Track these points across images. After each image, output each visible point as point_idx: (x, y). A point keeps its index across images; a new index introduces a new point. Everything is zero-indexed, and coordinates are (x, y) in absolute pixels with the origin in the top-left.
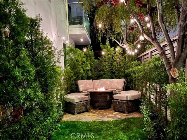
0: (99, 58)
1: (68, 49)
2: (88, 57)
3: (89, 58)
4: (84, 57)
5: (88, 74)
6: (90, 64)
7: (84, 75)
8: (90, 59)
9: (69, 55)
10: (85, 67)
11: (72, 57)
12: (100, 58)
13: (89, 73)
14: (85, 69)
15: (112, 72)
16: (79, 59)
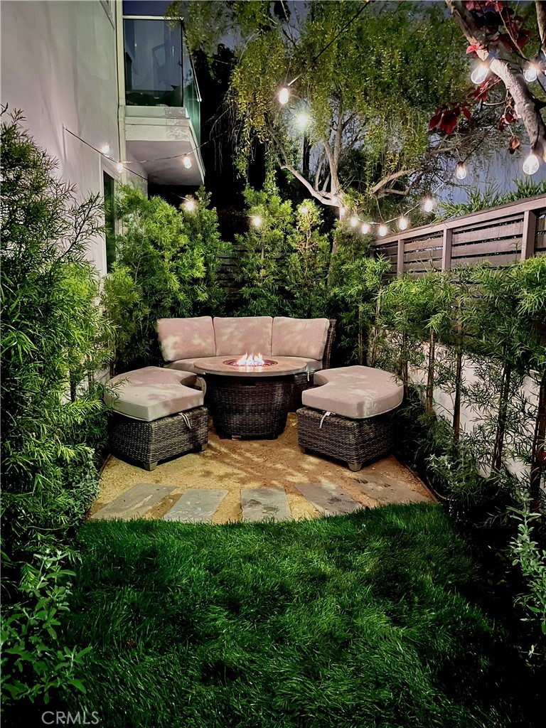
0: (236, 235)
1: (120, 196)
2: (195, 231)
3: (199, 235)
4: (181, 232)
5: (196, 295)
6: (202, 258)
7: (181, 297)
8: (204, 240)
9: (127, 221)
10: (184, 266)
11: (136, 230)
12: (242, 238)
13: (199, 292)
14: (186, 275)
15: (282, 290)
16: (165, 237)
